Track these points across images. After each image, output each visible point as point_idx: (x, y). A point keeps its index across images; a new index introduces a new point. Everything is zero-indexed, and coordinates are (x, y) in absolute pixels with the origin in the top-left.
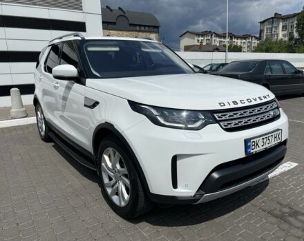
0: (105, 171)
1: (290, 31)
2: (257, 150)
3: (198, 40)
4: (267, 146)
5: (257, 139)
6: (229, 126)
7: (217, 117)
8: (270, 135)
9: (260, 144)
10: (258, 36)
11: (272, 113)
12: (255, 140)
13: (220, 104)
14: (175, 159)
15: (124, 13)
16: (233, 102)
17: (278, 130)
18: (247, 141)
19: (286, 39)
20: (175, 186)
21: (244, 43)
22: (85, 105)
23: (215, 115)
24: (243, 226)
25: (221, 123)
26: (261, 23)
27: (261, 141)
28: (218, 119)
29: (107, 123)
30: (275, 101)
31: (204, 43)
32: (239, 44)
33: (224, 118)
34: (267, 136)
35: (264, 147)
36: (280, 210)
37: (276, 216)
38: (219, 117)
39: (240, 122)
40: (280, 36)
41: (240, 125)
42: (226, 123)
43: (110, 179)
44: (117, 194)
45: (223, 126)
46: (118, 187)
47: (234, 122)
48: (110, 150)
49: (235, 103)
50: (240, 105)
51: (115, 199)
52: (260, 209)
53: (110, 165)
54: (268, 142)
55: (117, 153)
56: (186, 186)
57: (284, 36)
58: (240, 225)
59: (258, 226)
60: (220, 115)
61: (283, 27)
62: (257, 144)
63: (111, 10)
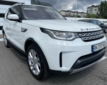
0: (30, 60)
1: (97, 11)
2: (97, 50)
3: (66, 14)
4: (100, 49)
5: (97, 45)
6: (85, 39)
7: (80, 35)
8: (101, 44)
9: (98, 47)
10: (86, 13)
11: (101, 35)
12: (96, 46)
13: (81, 29)
14: (61, 54)
15: (40, 3)
16: (86, 29)
17: (104, 42)
18: (92, 46)
19: (96, 14)
20: (61, 66)
21: (82, 15)
22: (21, 31)
23: (79, 34)
24: (89, 83)
25: (82, 38)
26: (87, 8)
27: (98, 46)
28: (81, 36)
29: (30, 38)
30: (102, 30)
31: (68, 15)
32: (80, 15)
33: (83, 36)
34: (100, 44)
35: (99, 49)
36: (103, 76)
37: (102, 79)
38: (81, 35)
39: (89, 38)
40: (94, 13)
41: (90, 39)
42: (84, 38)
43: (32, 63)
44: (35, 69)
45: (83, 39)
46: (35, 67)
47: (87, 38)
48: (32, 50)
49: (87, 29)
50: (89, 31)
51: (34, 71)
52: (95, 75)
53: (32, 57)
54: (101, 47)
55: (35, 52)
56: (66, 66)
57: (95, 13)
58: (88, 83)
59: (95, 83)
60: (81, 34)
61: (95, 10)
62: (97, 48)
63: (35, 2)
